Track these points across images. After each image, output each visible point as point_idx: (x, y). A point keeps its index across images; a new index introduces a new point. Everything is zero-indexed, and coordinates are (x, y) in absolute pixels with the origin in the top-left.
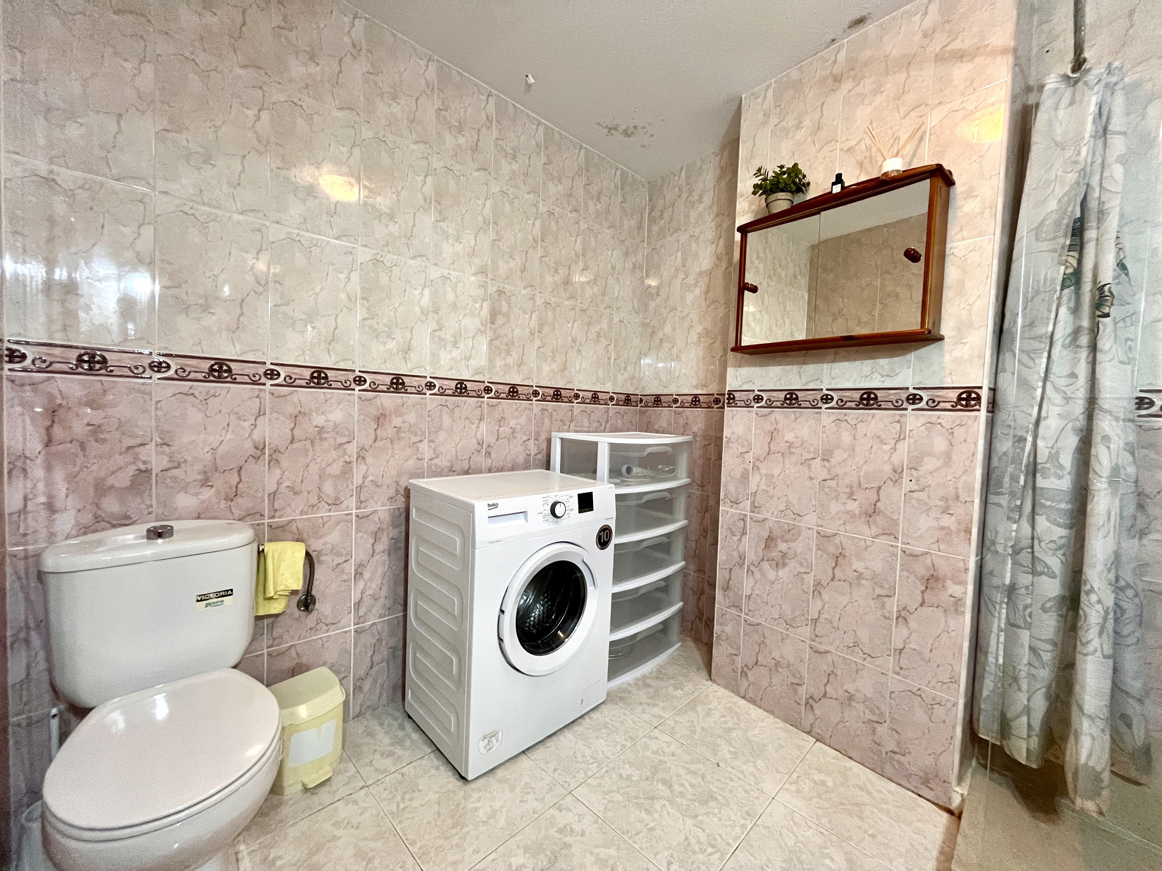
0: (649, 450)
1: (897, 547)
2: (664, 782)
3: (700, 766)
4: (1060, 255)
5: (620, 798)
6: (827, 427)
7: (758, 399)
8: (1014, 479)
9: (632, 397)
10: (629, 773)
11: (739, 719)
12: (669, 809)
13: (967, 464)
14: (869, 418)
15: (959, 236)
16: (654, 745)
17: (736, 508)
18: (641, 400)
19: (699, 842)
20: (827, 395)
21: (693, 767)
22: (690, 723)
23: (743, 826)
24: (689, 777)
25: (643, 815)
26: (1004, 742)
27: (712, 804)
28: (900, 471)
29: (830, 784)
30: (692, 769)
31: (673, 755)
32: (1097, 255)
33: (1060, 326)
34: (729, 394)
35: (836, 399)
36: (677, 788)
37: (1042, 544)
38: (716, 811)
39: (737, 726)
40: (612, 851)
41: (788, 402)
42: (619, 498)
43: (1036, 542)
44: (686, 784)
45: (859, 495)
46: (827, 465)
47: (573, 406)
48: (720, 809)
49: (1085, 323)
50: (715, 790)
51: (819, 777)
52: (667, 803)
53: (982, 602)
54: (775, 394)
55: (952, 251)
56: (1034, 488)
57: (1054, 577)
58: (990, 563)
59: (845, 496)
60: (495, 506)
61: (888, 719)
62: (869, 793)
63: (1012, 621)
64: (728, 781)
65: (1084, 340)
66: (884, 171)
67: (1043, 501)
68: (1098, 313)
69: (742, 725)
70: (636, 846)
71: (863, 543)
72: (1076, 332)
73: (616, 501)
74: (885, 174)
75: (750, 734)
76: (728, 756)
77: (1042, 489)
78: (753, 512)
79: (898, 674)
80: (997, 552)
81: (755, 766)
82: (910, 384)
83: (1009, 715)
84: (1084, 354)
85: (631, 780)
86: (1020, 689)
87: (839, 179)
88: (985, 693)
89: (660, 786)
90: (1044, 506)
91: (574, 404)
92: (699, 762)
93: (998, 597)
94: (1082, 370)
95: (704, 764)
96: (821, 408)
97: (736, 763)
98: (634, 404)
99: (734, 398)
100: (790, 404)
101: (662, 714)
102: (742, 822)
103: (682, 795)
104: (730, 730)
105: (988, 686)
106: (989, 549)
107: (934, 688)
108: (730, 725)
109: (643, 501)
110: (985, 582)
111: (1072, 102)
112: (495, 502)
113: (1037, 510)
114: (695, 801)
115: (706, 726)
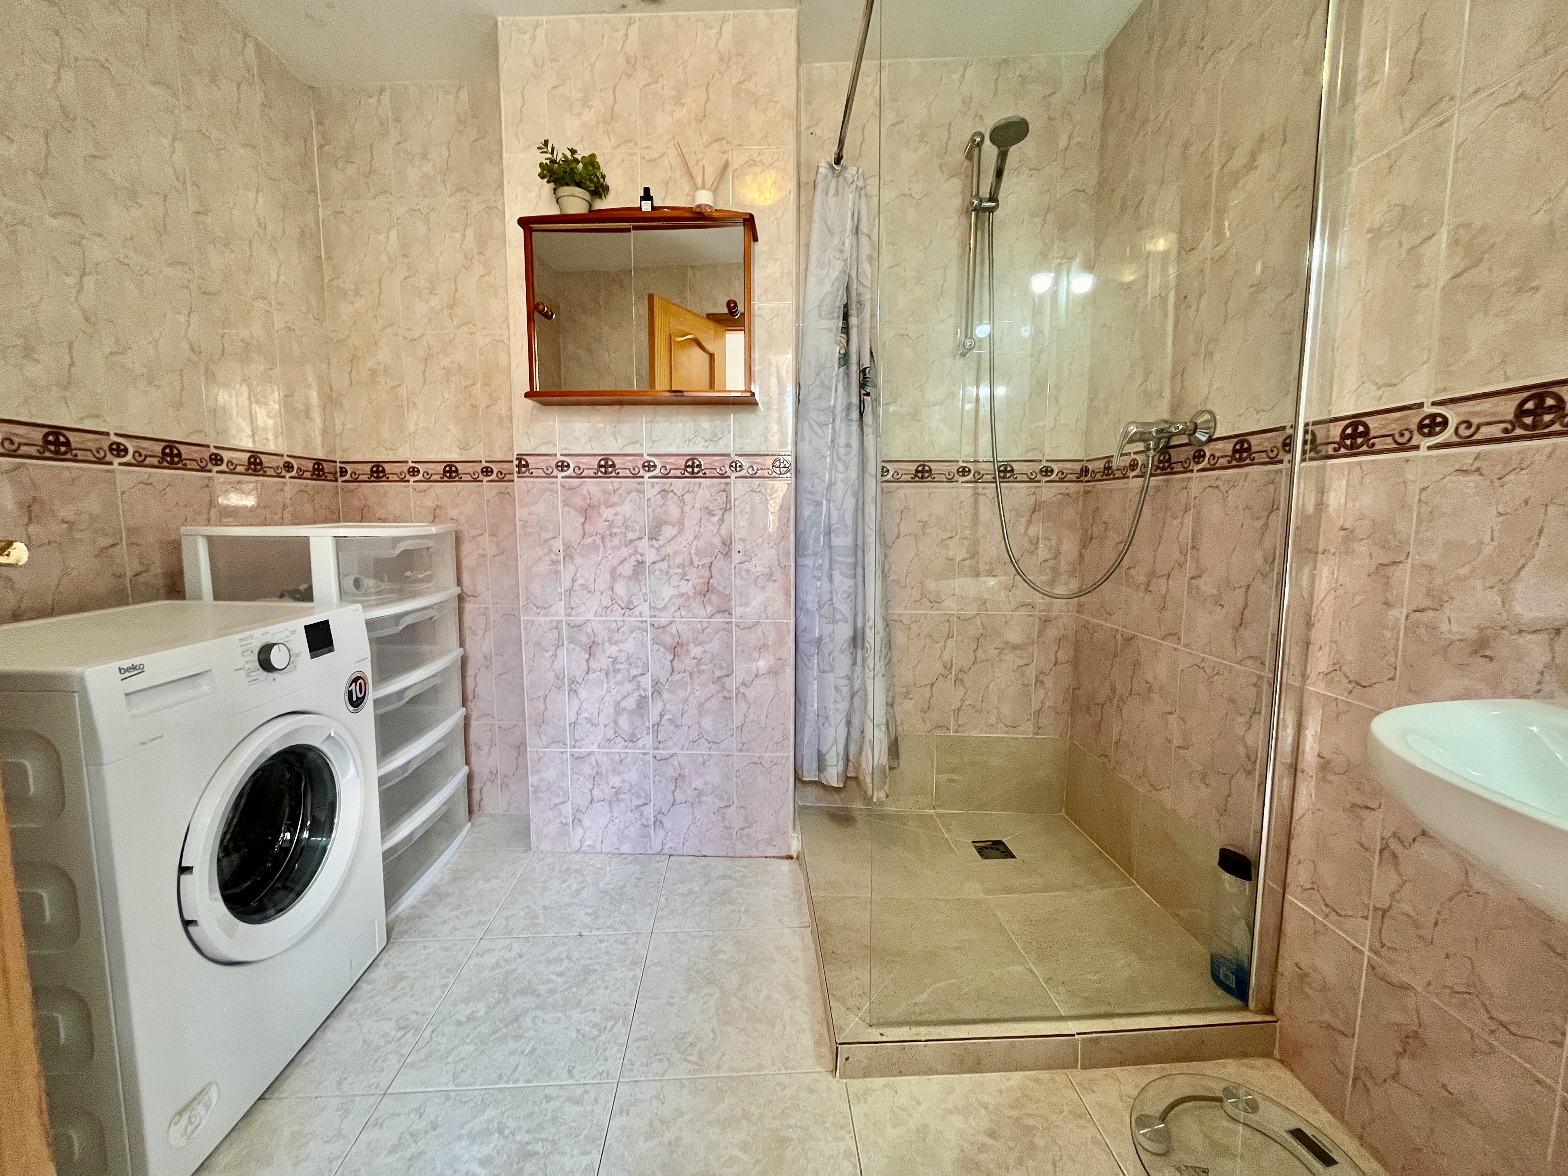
0: (402, 546)
1: (731, 622)
2: (522, 992)
3: (560, 949)
4: (836, 335)
5: (471, 1048)
6: (652, 501)
7: (562, 466)
8: (817, 540)
9: (325, 465)
10: (469, 1011)
11: (582, 876)
12: (544, 1016)
13: (784, 530)
14: (696, 488)
15: (764, 298)
16: (489, 960)
17: (546, 615)
18: (343, 472)
19: (595, 1025)
20: (649, 462)
21: (552, 955)
22: (527, 910)
23: (634, 978)
24: (552, 968)
25: (512, 1045)
26: (822, 775)
27: (592, 978)
28: (728, 543)
29: (697, 889)
30: (551, 958)
31: (521, 956)
32: (859, 342)
33: (839, 400)
34: (519, 460)
35: (659, 466)
36: (543, 989)
37: (839, 595)
38: (599, 982)
39: (583, 885)
40: (490, 1112)
41: (603, 470)
42: (371, 625)
43: (834, 594)
44: (554, 977)
45: (692, 574)
46: (656, 545)
47: (210, 478)
48: (602, 978)
49: (855, 400)
50: (589, 962)
51: (684, 888)
52: (539, 1013)
53: (799, 658)
54: (585, 460)
55: (759, 312)
56: (830, 547)
57: (847, 622)
58: (804, 621)
59: (678, 578)
60: (136, 669)
61: (735, 799)
62: (730, 877)
63: (821, 669)
64: (598, 945)
65: (855, 414)
66: (698, 203)
67: (837, 558)
68: (863, 392)
69: (590, 880)
70: (520, 1085)
71: (699, 626)
72: (849, 406)
73: (368, 631)
74: (699, 206)
75: (601, 885)
76: (588, 920)
77: (836, 546)
78: (569, 615)
79: (741, 750)
80: (808, 610)
81: (622, 914)
82: (730, 450)
83: (823, 751)
84: (855, 426)
85: (476, 1019)
86: (830, 725)
87: (647, 195)
88: (806, 740)
89: (519, 1000)
90: (838, 562)
91: (213, 474)
92: (555, 945)
93: (813, 650)
94: (855, 441)
95: (564, 944)
96: (643, 477)
97: (600, 921)
98: (330, 477)
99: (527, 465)
100: (606, 473)
101: (483, 919)
102: (631, 974)
103: (552, 992)
104: (578, 892)
105: (808, 731)
106: (801, 609)
107: (772, 751)
108: (575, 887)
109: (401, 627)
110: (800, 639)
111: (837, 193)
112: (136, 661)
113: (834, 566)
114: (570, 988)
115: (547, 902)
